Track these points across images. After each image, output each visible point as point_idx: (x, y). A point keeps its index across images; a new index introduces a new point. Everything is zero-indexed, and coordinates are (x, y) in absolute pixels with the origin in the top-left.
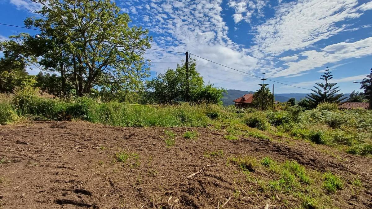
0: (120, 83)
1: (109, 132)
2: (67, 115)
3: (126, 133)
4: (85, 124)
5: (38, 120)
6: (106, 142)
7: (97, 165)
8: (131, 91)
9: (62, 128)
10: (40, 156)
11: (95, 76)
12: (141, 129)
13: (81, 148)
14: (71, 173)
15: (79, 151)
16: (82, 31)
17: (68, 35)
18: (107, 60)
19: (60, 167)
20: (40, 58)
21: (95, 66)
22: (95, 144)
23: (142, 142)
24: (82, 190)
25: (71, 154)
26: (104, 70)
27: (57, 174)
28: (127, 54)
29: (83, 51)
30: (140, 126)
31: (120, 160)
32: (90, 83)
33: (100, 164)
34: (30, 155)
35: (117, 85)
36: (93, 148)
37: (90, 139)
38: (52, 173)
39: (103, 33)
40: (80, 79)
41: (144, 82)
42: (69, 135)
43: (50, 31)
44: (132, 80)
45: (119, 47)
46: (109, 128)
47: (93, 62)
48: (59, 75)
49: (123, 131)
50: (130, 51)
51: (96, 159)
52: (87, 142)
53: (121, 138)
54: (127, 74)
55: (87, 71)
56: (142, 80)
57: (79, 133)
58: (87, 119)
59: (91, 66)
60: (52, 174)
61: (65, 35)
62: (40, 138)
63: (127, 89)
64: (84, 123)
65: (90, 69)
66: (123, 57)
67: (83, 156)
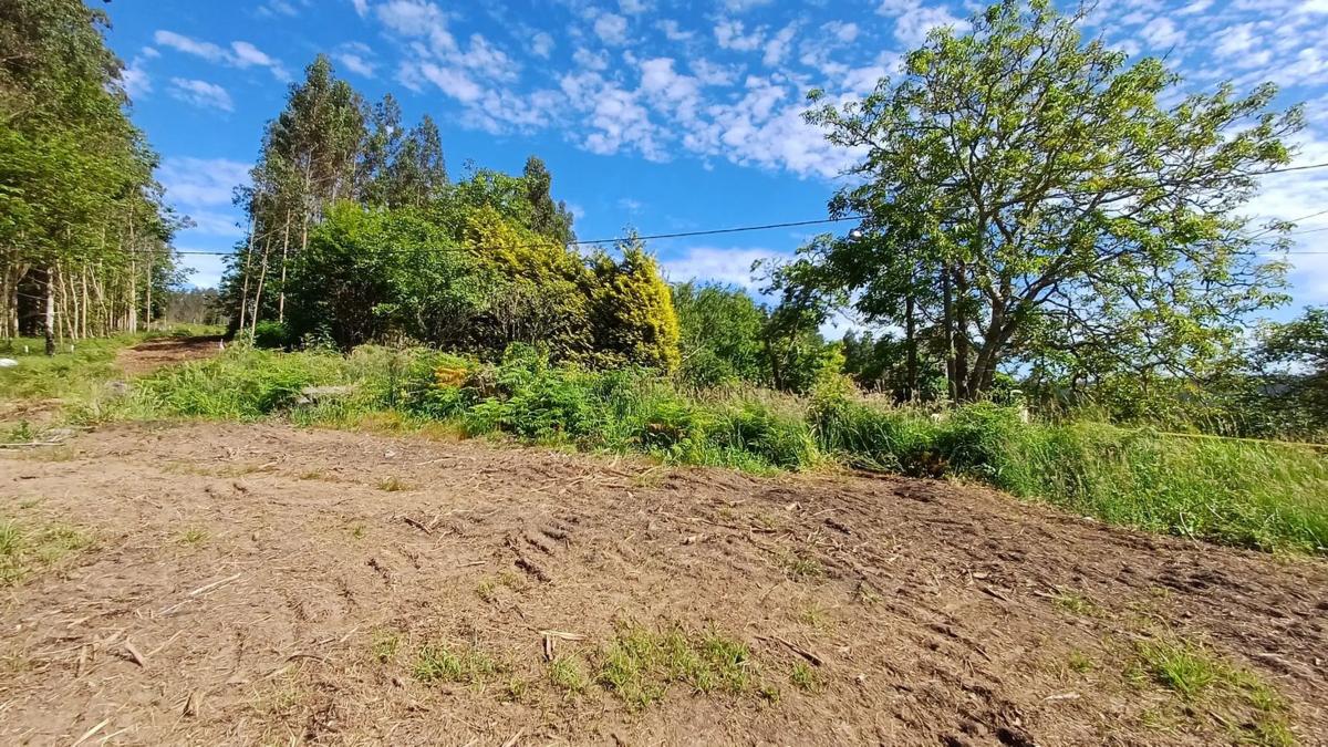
0: (1115, 345)
1: (1088, 543)
2: (934, 459)
3: (1172, 562)
4: (991, 497)
5: (862, 470)
6: (1085, 581)
7: (1066, 665)
8: (1167, 374)
9: (925, 500)
10: (881, 575)
11: (1011, 327)
12: (1256, 561)
13: (992, 582)
14: (974, 660)
15: (986, 591)
16: (972, 186)
17: (931, 210)
18: (1059, 262)
19: (940, 630)
20: (857, 294)
21: (1015, 292)
22: (1039, 579)
23: (1279, 628)
24: (1023, 741)
25: (965, 596)
26: (1045, 299)
27: (934, 647)
28: (1155, 222)
29: (975, 248)
30: (1250, 542)
31: (1166, 682)
32: (993, 354)
33: (1078, 668)
34: (859, 566)
35: (1098, 352)
36: (1036, 595)
37: (1018, 555)
38: (920, 639)
39: (1048, 169)
40: (963, 341)
41: (1248, 333)
42: (949, 529)
43: (882, 214)
44: (1176, 328)
45: (1110, 201)
46: (1083, 524)
47: (1005, 277)
48: (898, 333)
49: (1152, 549)
50: (1163, 207)
51: (1056, 638)
52: (1012, 565)
53: (1151, 579)
54: (1149, 304)
55: (987, 314)
56: (1237, 324)
57: (977, 525)
58: (998, 483)
59: (999, 294)
60: (919, 641)
61: (923, 212)
62: (874, 523)
63: (1151, 366)
64: (987, 492)
65: (997, 305)
66: (1134, 238)
67: (1006, 613)
